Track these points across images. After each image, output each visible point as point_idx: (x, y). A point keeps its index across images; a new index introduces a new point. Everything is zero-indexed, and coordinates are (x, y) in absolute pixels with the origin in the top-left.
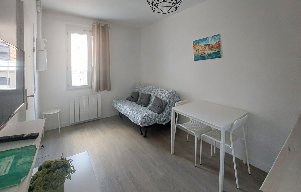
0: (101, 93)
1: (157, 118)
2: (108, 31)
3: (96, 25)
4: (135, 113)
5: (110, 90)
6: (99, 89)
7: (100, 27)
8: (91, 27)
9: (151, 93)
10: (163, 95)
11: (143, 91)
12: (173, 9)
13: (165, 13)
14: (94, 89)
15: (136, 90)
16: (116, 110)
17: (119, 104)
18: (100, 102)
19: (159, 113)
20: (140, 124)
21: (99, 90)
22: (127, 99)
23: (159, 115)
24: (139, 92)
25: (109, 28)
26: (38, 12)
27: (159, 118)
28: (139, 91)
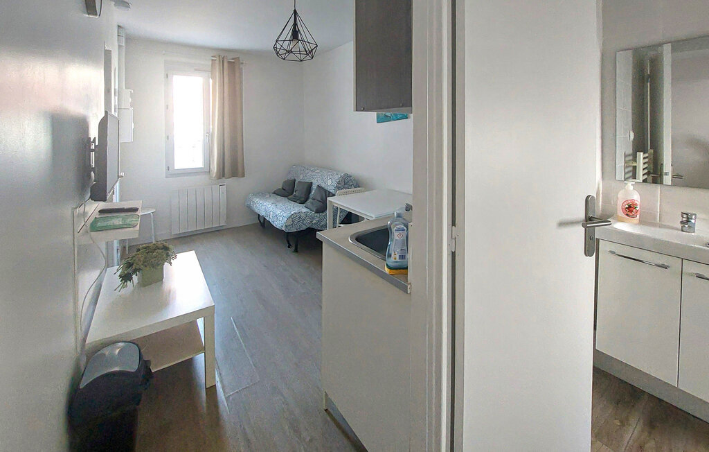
0: (227, 181)
1: (313, 218)
2: (241, 69)
3: (217, 59)
4: (278, 212)
5: (244, 176)
6: (222, 174)
7: (226, 64)
8: (210, 63)
9: (313, 181)
10: (329, 182)
11: (300, 178)
12: (308, 57)
13: (301, 61)
14: (214, 175)
15: (291, 177)
16: (253, 212)
17: (256, 200)
18: (224, 198)
19: (317, 212)
20: (283, 229)
21: (223, 176)
22: (274, 193)
23: (318, 215)
24: (295, 180)
25: (242, 63)
26: (120, 46)
27: (317, 219)
28: (296, 178)
